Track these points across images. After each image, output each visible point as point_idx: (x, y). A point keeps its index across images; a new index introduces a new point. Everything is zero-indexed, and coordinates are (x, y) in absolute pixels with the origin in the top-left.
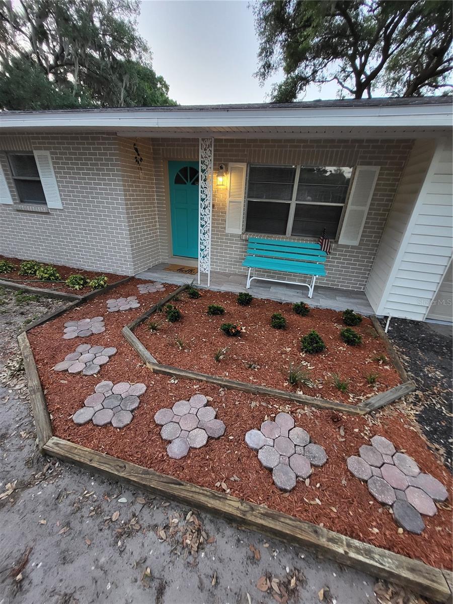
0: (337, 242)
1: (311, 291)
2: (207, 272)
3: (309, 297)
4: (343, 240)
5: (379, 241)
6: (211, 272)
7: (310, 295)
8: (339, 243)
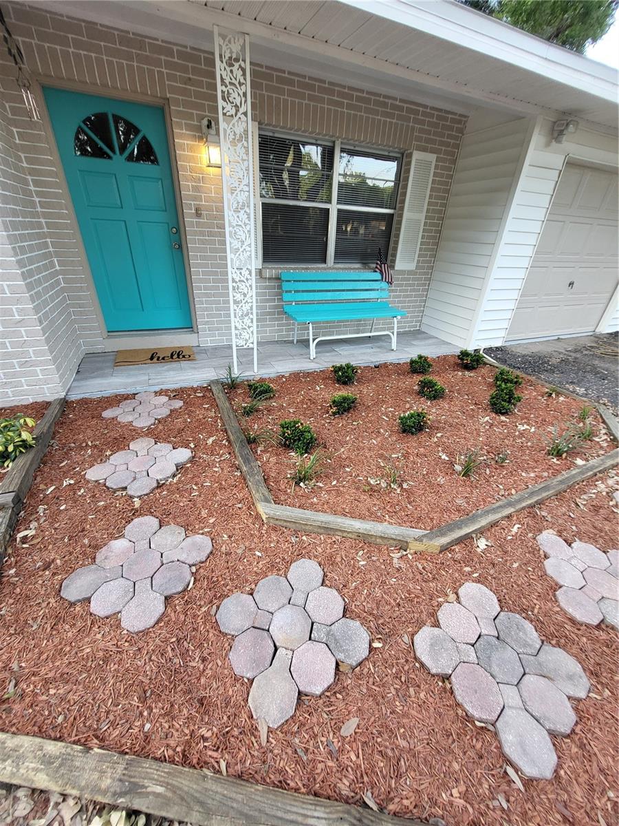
0: (393, 267)
1: (394, 339)
2: (251, 346)
3: (393, 350)
4: (400, 264)
5: (434, 261)
6: (258, 343)
7: (394, 346)
8: (396, 268)
